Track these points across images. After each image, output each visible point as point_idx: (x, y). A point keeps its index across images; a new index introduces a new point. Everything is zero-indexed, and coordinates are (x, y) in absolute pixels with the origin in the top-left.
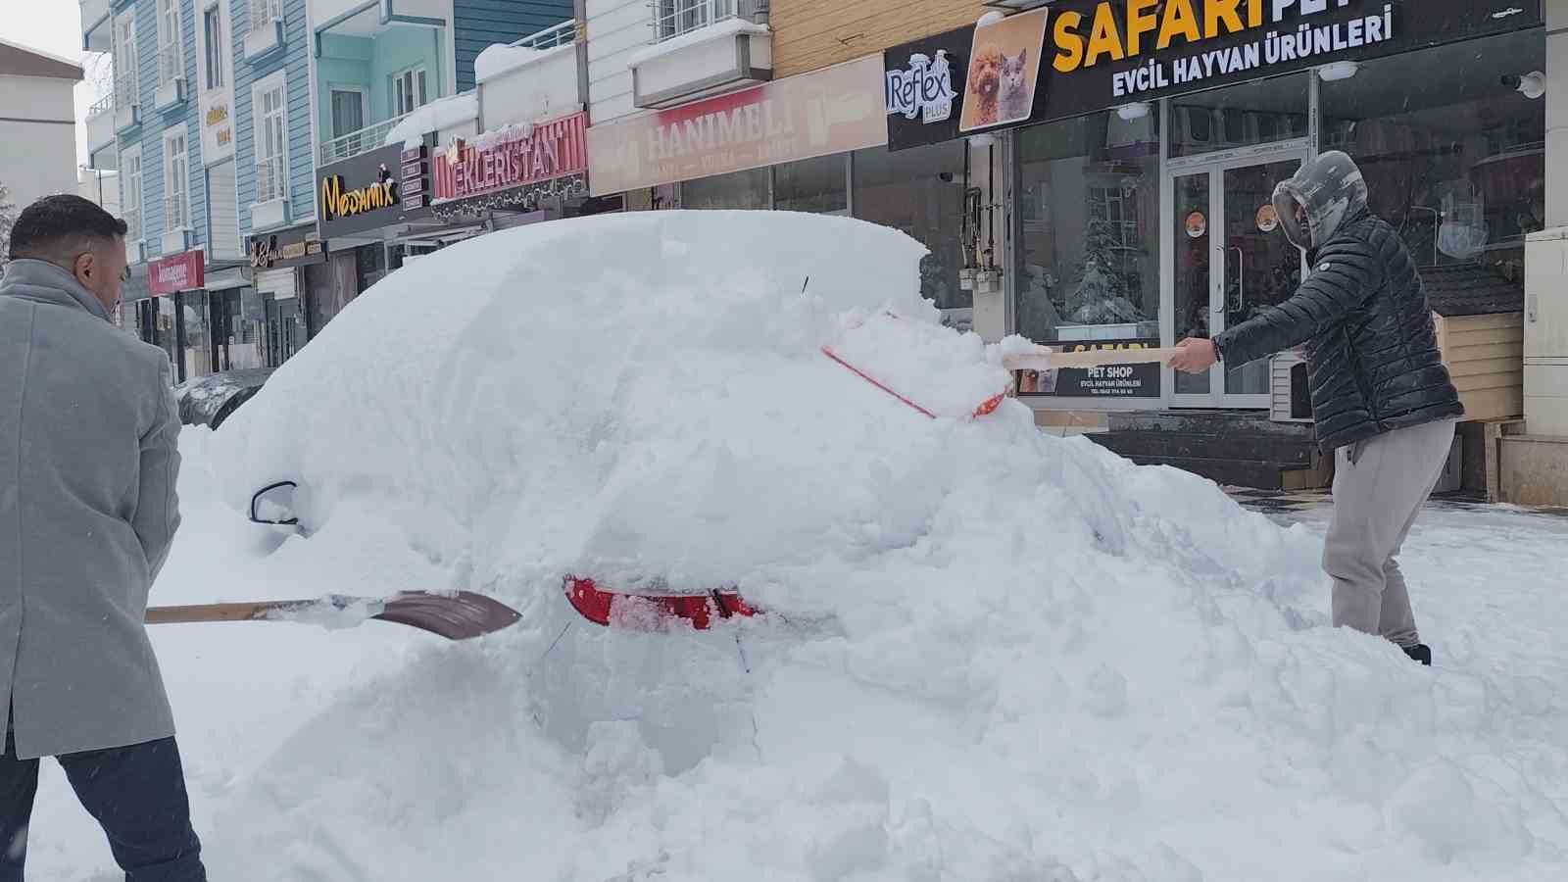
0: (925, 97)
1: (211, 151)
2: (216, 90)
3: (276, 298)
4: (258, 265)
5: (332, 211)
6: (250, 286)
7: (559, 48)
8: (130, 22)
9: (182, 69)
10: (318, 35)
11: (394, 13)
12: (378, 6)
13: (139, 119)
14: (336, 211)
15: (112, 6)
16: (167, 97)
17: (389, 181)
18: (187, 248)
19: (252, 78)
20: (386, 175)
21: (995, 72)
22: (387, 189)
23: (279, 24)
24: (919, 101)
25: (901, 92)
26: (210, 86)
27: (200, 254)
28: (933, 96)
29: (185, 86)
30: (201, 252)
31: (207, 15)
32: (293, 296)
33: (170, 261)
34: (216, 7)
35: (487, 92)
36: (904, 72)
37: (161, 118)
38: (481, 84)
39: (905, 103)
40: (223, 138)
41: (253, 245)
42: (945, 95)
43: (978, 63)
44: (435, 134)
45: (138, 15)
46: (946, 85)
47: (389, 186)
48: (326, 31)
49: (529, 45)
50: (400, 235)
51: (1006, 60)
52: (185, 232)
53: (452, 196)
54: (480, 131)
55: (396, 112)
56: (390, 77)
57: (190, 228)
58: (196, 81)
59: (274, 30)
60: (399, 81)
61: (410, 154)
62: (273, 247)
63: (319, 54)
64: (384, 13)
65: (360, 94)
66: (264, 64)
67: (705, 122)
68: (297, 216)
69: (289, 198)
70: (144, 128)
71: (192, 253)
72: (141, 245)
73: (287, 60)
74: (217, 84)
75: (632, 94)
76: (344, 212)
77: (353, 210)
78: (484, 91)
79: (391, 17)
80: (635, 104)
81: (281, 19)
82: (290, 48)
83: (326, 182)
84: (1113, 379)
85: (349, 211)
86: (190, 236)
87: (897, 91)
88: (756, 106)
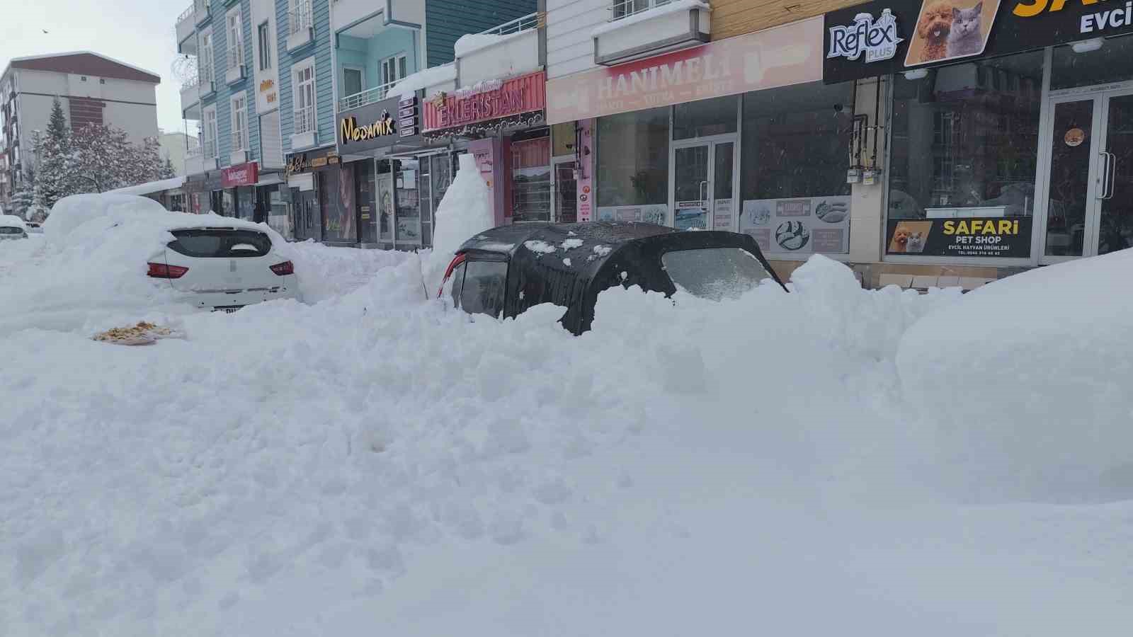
0: (868, 42)
1: (262, 105)
2: (266, 71)
3: (301, 190)
4: (294, 170)
5: (348, 138)
6: (284, 183)
7: (520, 32)
8: (208, 35)
9: (243, 59)
10: (337, 35)
11: (393, 19)
12: (381, 15)
13: (215, 90)
14: (350, 138)
15: (197, 26)
16: (234, 75)
17: (390, 120)
18: (247, 161)
19: (291, 62)
20: (387, 116)
21: (946, 21)
22: (388, 125)
23: (311, 29)
24: (862, 46)
25: (843, 42)
26: (261, 69)
27: (255, 164)
28: (875, 43)
29: (246, 69)
30: (256, 163)
31: (260, 27)
32: (312, 189)
33: (236, 168)
34: (266, 23)
35: (463, 63)
36: (847, 27)
37: (229, 89)
38: (458, 59)
39: (847, 49)
40: (271, 98)
41: (292, 160)
42: (890, 41)
43: (928, 16)
44: (424, 90)
45: (213, 31)
46: (892, 34)
47: (390, 121)
48: (343, 33)
49: (497, 32)
50: (387, 153)
51: (959, 11)
52: (246, 152)
53: (436, 127)
54: (458, 86)
55: (383, 82)
56: (380, 62)
57: (248, 150)
58: (252, 66)
59: (308, 33)
60: (386, 64)
61: (406, 103)
62: (304, 160)
63: (337, 46)
64: (386, 19)
65: (360, 72)
66: (298, 54)
67: (649, 72)
68: (322, 142)
69: (316, 131)
70: (218, 94)
71: (250, 164)
72: (217, 160)
73: (316, 50)
74: (266, 67)
75: (593, 55)
76: (356, 138)
77: (363, 137)
78: (461, 63)
79: (391, 21)
80: (596, 60)
81: (311, 26)
82: (317, 44)
83: (343, 121)
84: (980, 244)
85: (360, 138)
86: (249, 154)
87: (839, 41)
88: (697, 59)
